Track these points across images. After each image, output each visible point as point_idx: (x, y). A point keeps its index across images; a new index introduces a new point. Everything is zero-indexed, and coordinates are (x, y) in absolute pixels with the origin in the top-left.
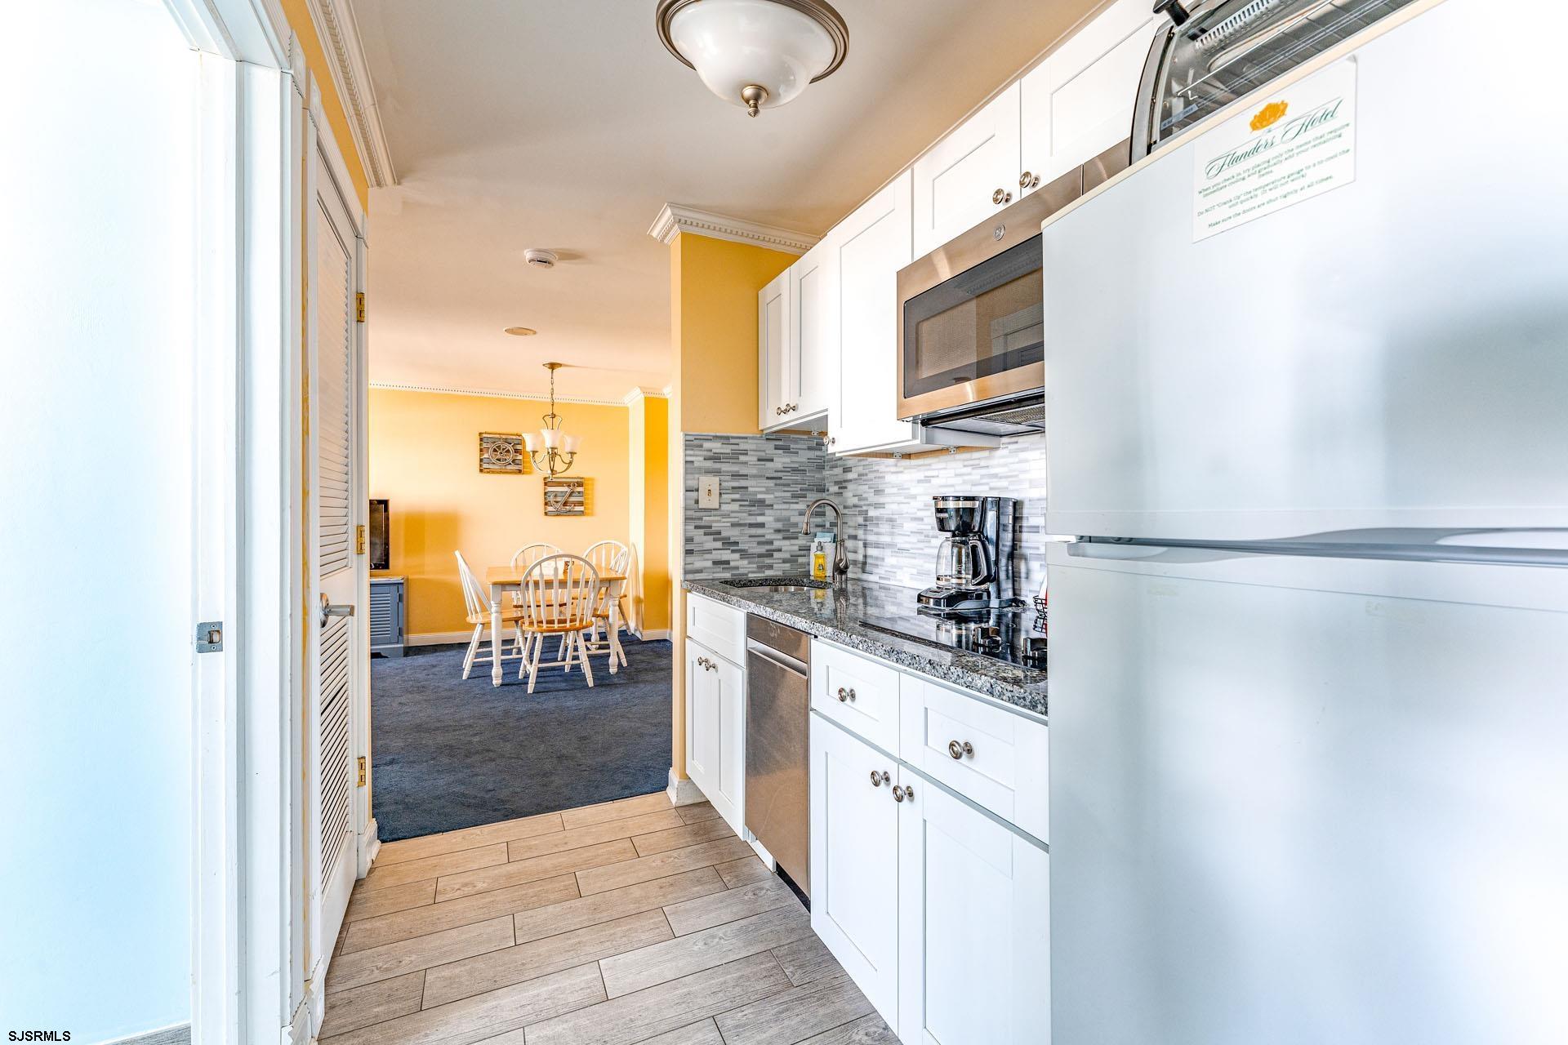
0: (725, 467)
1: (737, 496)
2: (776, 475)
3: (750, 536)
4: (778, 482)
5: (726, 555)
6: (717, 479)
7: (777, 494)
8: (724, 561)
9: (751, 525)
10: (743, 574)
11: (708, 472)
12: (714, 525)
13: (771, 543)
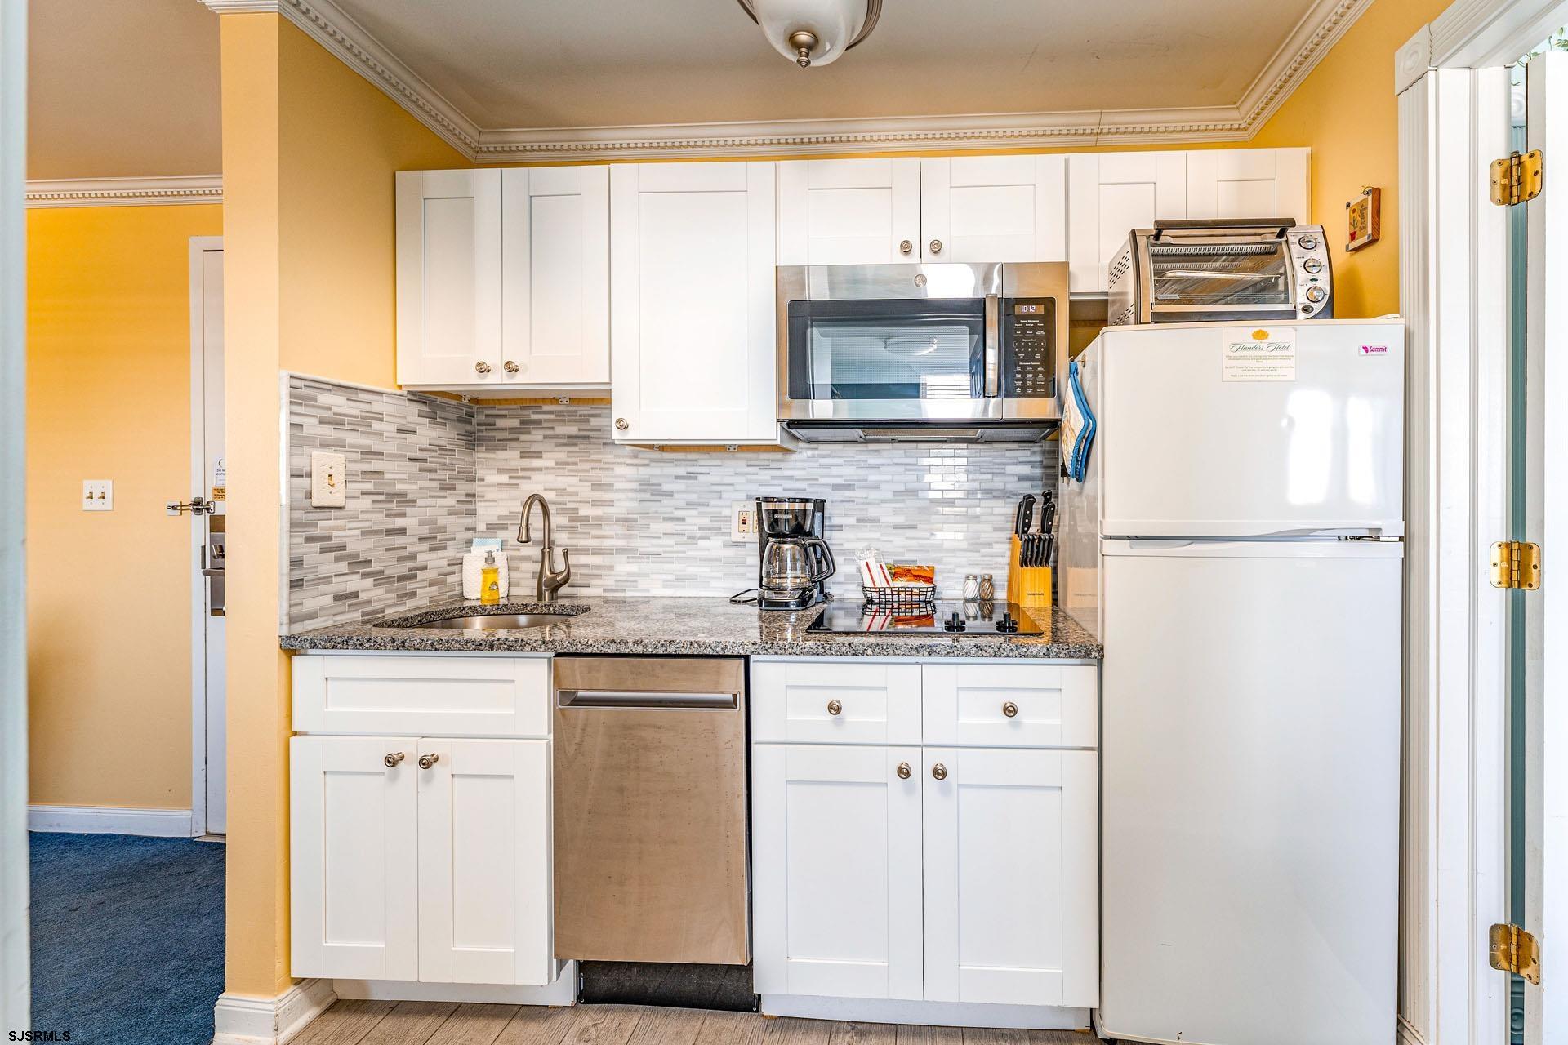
0: (352, 438)
1: (369, 487)
2: (419, 455)
3: (387, 550)
4: (424, 465)
5: (354, 583)
6: (342, 455)
7: (421, 483)
8: (351, 593)
9: (390, 532)
10: (377, 612)
11: (326, 444)
12: (335, 534)
13: (413, 557)
